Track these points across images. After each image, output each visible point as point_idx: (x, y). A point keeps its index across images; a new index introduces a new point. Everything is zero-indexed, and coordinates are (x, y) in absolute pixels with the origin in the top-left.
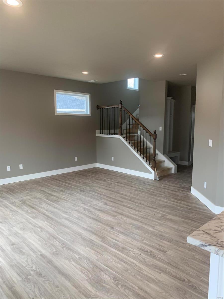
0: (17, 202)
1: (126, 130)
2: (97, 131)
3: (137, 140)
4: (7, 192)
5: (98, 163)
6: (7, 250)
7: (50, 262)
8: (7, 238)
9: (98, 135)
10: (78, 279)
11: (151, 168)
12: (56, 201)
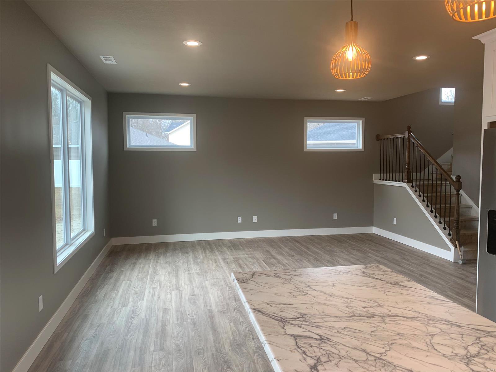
0: (231, 258)
1: (436, 175)
2: (376, 176)
3: (445, 192)
4: (229, 247)
5: (376, 226)
6: (184, 298)
7: (212, 317)
8: (193, 289)
9: (376, 182)
10: (222, 337)
11: (451, 240)
12: (272, 264)
